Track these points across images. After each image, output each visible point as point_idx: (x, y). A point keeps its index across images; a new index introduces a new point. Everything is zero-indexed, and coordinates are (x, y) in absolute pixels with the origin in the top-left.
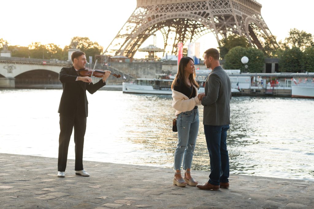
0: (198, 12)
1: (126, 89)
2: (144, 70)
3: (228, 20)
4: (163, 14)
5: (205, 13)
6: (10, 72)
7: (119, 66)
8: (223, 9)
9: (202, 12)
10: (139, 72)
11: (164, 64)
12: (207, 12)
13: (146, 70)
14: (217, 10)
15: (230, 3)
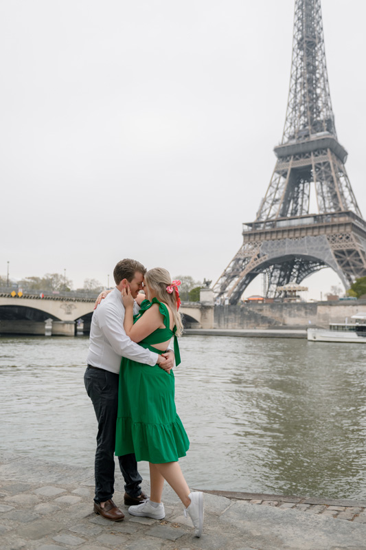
0: (315, 247)
1: (315, 338)
2: (290, 312)
3: (351, 255)
4: (274, 250)
5: (323, 248)
6: (69, 313)
7: (259, 307)
8: (344, 244)
9: (320, 247)
10: (284, 315)
11: (320, 305)
12: (326, 247)
13: (293, 312)
14: (337, 244)
15: (352, 237)
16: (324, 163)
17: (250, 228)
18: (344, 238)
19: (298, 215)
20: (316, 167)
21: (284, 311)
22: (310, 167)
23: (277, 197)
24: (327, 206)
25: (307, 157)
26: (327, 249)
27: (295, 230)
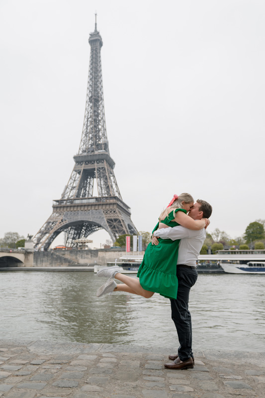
0: (96, 216)
2: (82, 256)
3: (116, 222)
4: (72, 217)
5: (100, 217)
7: (63, 253)
8: (113, 215)
9: (99, 216)
10: (78, 258)
11: (100, 251)
12: (102, 216)
14: (109, 215)
15: (117, 211)
16: (102, 168)
17: (58, 203)
18: (112, 212)
19: (86, 197)
20: (98, 170)
21: (78, 255)
22: (94, 169)
23: (74, 185)
24: (103, 193)
25: (93, 164)
26: (103, 218)
27: (85, 206)
